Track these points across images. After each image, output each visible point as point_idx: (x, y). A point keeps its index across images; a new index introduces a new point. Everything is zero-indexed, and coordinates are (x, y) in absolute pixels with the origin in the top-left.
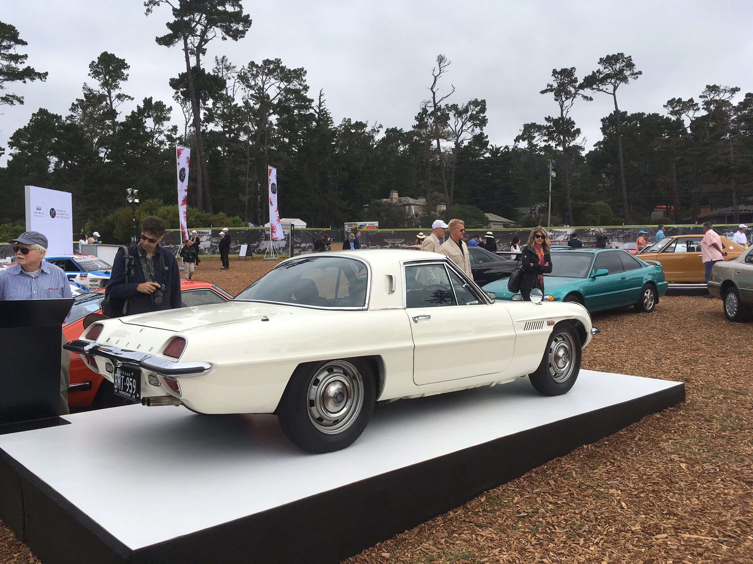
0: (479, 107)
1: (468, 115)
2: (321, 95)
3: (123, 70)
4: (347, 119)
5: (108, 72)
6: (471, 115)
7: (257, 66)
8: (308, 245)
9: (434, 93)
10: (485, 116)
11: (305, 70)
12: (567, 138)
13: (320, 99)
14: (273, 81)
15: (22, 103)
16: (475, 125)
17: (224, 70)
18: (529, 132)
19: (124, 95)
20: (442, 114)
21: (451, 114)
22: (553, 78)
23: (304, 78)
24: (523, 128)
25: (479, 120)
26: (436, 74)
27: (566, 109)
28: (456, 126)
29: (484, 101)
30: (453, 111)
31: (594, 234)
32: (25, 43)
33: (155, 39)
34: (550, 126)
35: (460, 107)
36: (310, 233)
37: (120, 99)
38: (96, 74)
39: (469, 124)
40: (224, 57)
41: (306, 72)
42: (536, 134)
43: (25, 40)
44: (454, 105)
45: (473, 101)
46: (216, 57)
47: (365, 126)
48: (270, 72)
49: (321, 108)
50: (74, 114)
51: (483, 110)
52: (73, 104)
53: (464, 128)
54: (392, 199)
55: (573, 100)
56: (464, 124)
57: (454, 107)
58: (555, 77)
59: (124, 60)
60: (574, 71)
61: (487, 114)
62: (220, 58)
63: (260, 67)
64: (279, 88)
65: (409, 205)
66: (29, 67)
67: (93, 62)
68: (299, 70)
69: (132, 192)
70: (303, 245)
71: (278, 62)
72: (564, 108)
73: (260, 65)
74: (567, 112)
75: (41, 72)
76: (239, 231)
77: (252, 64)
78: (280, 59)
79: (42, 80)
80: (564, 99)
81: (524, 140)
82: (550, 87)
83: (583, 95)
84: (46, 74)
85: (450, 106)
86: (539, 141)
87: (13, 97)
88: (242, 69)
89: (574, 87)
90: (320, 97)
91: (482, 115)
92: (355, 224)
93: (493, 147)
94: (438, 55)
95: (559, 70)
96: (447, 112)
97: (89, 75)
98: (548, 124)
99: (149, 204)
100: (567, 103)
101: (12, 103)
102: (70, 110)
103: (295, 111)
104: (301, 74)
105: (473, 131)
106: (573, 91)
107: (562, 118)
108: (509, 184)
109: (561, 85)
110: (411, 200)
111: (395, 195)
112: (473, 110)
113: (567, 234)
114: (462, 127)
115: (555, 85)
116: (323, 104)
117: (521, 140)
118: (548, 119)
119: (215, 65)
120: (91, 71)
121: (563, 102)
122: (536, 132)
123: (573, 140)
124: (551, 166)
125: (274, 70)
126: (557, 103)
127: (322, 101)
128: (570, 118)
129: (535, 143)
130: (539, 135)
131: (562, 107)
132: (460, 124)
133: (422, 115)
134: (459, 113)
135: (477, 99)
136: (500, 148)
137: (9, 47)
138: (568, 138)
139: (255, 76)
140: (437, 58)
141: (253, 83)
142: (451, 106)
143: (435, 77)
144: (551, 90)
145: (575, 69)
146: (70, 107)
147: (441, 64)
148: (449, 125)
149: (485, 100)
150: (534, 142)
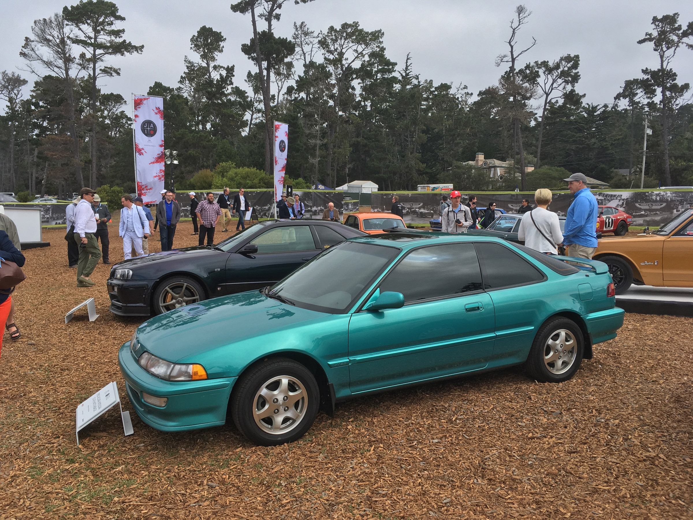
0: (572, 63)
1: (559, 71)
2: (408, 59)
3: (220, 43)
4: (429, 81)
5: (206, 45)
6: (563, 72)
7: (336, 31)
8: (319, 208)
9: (512, 47)
10: (578, 72)
11: (382, 31)
12: (673, 95)
13: (407, 62)
14: (351, 44)
15: (119, 74)
16: (567, 82)
17: (303, 36)
18: (631, 89)
19: (219, 66)
20: (531, 72)
21: (541, 71)
22: (653, 26)
23: (381, 40)
24: (624, 85)
25: (571, 76)
26: (514, 26)
27: (667, 60)
28: (545, 84)
29: (577, 57)
30: (543, 68)
31: (658, 198)
32: (123, 19)
33: (230, 6)
34: (648, 78)
35: (551, 64)
36: (321, 196)
37: (216, 70)
38: (197, 47)
39: (560, 81)
40: (302, 23)
41: (383, 34)
42: (638, 91)
43: (123, 16)
44: (545, 62)
45: (565, 57)
46: (295, 23)
47: (449, 87)
48: (349, 36)
49: (408, 72)
50: (182, 86)
51: (576, 66)
52: (182, 77)
53: (555, 85)
54: (477, 161)
55: (675, 50)
56: (554, 81)
57: (545, 64)
58: (656, 25)
59: (221, 33)
60: (677, 18)
61: (580, 70)
62: (298, 24)
63: (338, 32)
64: (356, 51)
65: (495, 167)
66: (124, 41)
67: (194, 36)
68: (376, 32)
69: (171, 154)
70: (314, 209)
71: (356, 24)
72: (664, 59)
73: (338, 30)
74: (668, 63)
75: (138, 45)
76: (250, 192)
77: (332, 29)
78: (358, 22)
79: (138, 52)
80: (665, 49)
81: (625, 97)
82: (648, 37)
83: (687, 44)
84: (143, 47)
85: (539, 63)
86: (641, 98)
87: (111, 68)
88: (319, 34)
89: (677, 35)
90: (407, 60)
91: (574, 71)
92: (427, 186)
93: (589, 106)
94: (518, 6)
95: (660, 17)
96: (537, 70)
97: (191, 48)
98: (646, 77)
99: (222, 167)
100: (669, 53)
101: (111, 75)
102: (179, 82)
103: (379, 75)
104: (378, 36)
105: (564, 88)
106: (676, 39)
107: (662, 70)
108: (605, 143)
109: (662, 33)
110: (497, 162)
111: (481, 157)
112: (565, 66)
113: (623, 198)
114: (552, 84)
115: (655, 34)
116: (409, 68)
117: (621, 98)
118: (645, 72)
119: (293, 31)
120: (192, 44)
121: (664, 52)
122: (639, 88)
123: (681, 96)
124: (646, 123)
125: (353, 34)
126: (657, 53)
127: (408, 64)
128: (671, 69)
129: (638, 100)
130: (641, 92)
131: (662, 57)
132: (550, 81)
133: (509, 74)
134: (549, 70)
135: (570, 55)
136: (597, 106)
137: (112, 24)
138: (675, 94)
139: (335, 41)
140: (516, 9)
141: (332, 48)
142: (542, 63)
143: (514, 30)
144: (650, 40)
145: (679, 15)
146: (179, 79)
147: (521, 15)
148: (538, 84)
149: (578, 55)
150: (636, 99)
